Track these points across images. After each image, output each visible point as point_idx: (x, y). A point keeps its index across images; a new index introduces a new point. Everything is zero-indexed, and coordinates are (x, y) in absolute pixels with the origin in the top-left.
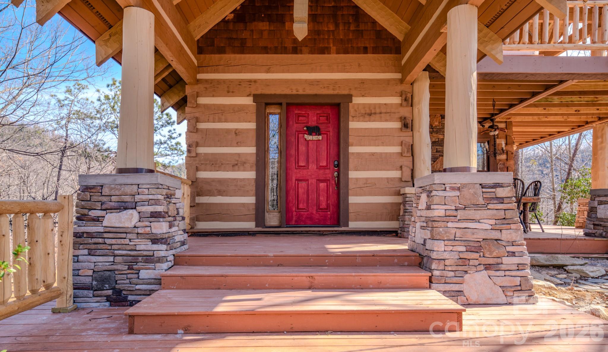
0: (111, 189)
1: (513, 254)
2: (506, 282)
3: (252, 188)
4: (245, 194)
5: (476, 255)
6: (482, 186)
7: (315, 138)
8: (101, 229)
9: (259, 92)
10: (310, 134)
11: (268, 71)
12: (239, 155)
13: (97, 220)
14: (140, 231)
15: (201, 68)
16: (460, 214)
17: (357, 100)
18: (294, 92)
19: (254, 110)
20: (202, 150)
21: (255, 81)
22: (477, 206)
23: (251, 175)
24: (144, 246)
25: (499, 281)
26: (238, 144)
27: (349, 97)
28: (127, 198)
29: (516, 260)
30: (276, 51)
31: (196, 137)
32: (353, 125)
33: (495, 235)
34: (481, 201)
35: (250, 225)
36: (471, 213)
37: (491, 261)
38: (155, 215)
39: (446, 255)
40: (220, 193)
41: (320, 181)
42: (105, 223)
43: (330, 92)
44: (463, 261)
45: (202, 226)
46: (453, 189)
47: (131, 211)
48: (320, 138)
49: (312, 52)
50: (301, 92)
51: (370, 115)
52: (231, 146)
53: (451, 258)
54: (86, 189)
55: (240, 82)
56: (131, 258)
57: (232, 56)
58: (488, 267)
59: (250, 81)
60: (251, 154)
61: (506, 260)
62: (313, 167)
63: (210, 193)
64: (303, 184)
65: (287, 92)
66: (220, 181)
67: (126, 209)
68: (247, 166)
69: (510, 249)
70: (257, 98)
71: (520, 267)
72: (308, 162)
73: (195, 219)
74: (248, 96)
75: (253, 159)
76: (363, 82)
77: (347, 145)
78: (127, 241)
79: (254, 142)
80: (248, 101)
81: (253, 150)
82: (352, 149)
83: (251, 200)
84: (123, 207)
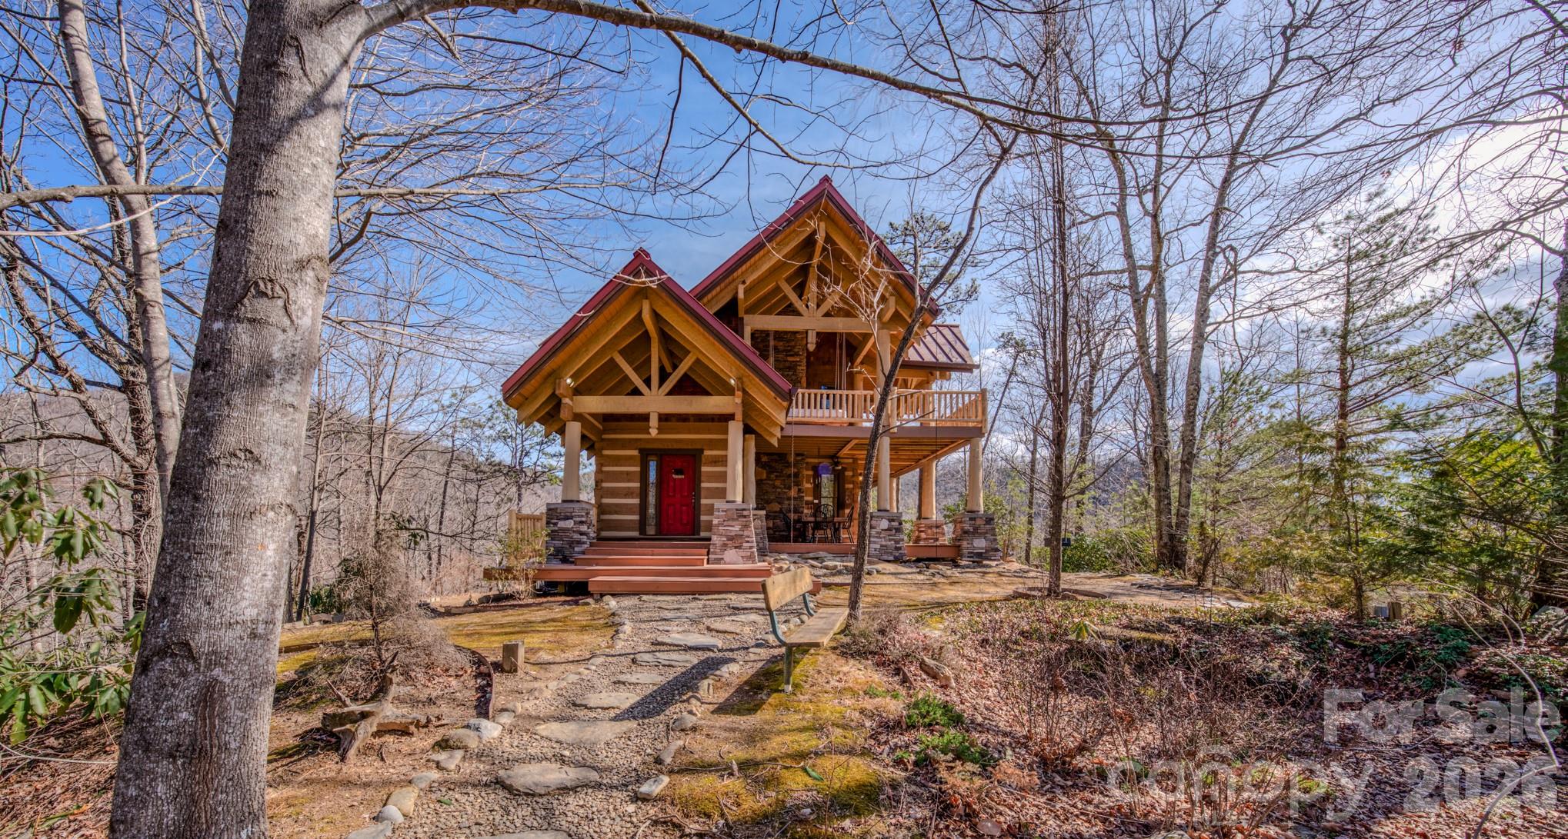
0: (559, 509)
1: (748, 541)
2: (743, 554)
3: (637, 509)
4: (633, 513)
5: (731, 542)
6: (736, 509)
7: (680, 477)
8: (557, 528)
9: (642, 446)
10: (677, 474)
12: (629, 488)
13: (555, 524)
14: (575, 529)
15: (605, 431)
16: (726, 523)
17: (707, 453)
18: (666, 447)
19: (639, 458)
20: (605, 485)
21: (640, 440)
22: (733, 519)
23: (636, 501)
24: (576, 536)
26: (629, 481)
27: (701, 451)
28: (568, 514)
29: (749, 545)
31: (601, 476)
32: (704, 469)
33: (741, 533)
34: (735, 517)
35: (636, 534)
36: (730, 523)
37: (737, 545)
38: (582, 522)
39: (715, 544)
40: (617, 513)
41: (683, 505)
42: (559, 525)
43: (690, 447)
44: (725, 545)
45: (604, 534)
46: (723, 511)
47: (570, 520)
48: (683, 476)
50: (670, 447)
51: (719, 462)
52: (624, 482)
53: (719, 543)
54: (549, 510)
55: (630, 440)
56: (571, 542)
58: (736, 548)
59: (636, 440)
60: (638, 487)
61: (745, 545)
62: (678, 496)
63: (610, 513)
64: (671, 507)
65: (661, 447)
66: (617, 505)
68: (635, 495)
69: (747, 539)
70: (641, 451)
71: (751, 548)
72: (674, 492)
73: (599, 530)
74: (635, 449)
75: (639, 491)
76: (711, 440)
77: (700, 482)
78: (569, 534)
79: (639, 480)
80: (635, 453)
81: (637, 485)
82: (703, 485)
83: (636, 517)
84: (567, 518)
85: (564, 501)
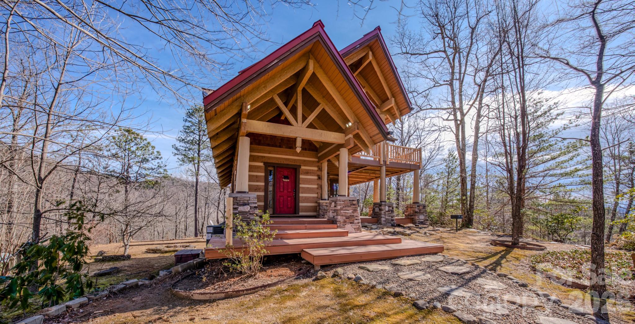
0: (240, 198)
1: (357, 219)
2: (355, 227)
4: (260, 201)
5: (348, 220)
6: (350, 201)
7: (286, 180)
8: (238, 212)
9: (266, 161)
10: (285, 179)
11: (269, 153)
12: (258, 186)
13: (236, 209)
14: (251, 212)
16: (344, 208)
17: (303, 167)
18: (280, 162)
19: (264, 168)
21: (264, 157)
22: (348, 206)
23: (262, 194)
25: (353, 226)
26: (257, 181)
27: (300, 166)
28: (246, 202)
29: (357, 221)
30: (273, 146)
32: (301, 177)
33: (352, 214)
34: (349, 205)
36: (347, 208)
37: (352, 221)
38: (256, 207)
39: (341, 220)
41: (288, 197)
42: (239, 210)
43: (293, 163)
44: (345, 222)
46: (342, 201)
47: (248, 206)
48: (289, 180)
49: (286, 148)
50: (282, 163)
51: (307, 173)
52: (254, 182)
53: (342, 221)
55: (258, 157)
57: (255, 146)
58: (351, 223)
59: (262, 157)
60: (262, 185)
61: (355, 221)
62: (285, 191)
64: (282, 198)
65: (277, 162)
67: (245, 205)
68: (261, 190)
69: (356, 218)
70: (265, 163)
71: (358, 223)
72: (284, 190)
74: (262, 162)
75: (263, 188)
76: (305, 161)
78: (246, 216)
79: (264, 180)
80: (261, 164)
82: (301, 186)
83: (262, 204)
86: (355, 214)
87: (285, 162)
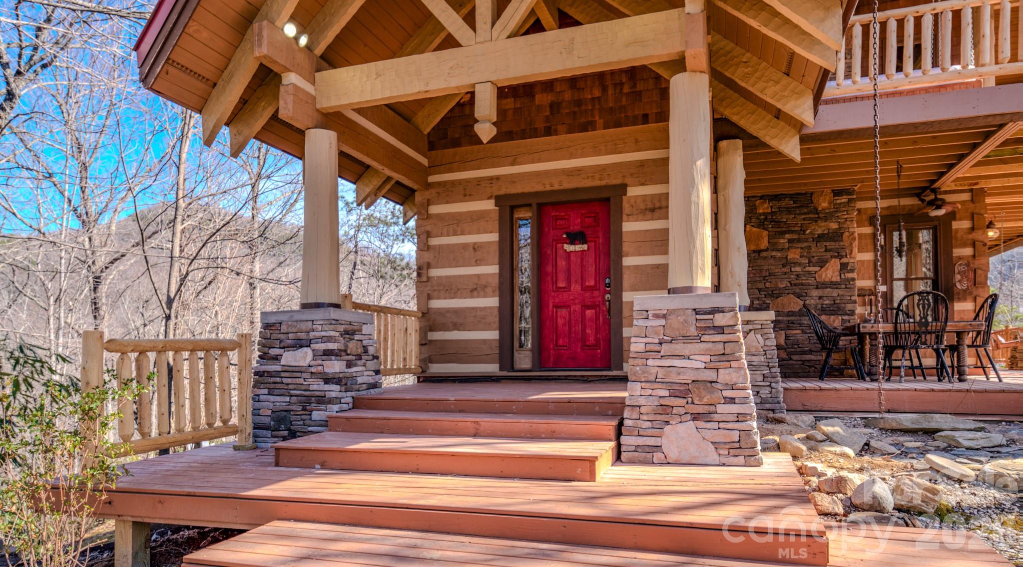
0: (288, 326)
1: (732, 400)
2: (720, 436)
3: (495, 319)
4: (487, 327)
5: (682, 402)
6: (697, 312)
7: (578, 248)
8: (278, 368)
9: (503, 192)
10: (572, 243)
11: (513, 164)
12: (478, 276)
13: (277, 358)
14: (313, 370)
15: (434, 168)
16: (665, 349)
17: (634, 191)
18: (548, 188)
19: (496, 216)
20: (435, 273)
21: (498, 178)
22: (687, 339)
23: (493, 302)
24: (317, 386)
25: (709, 435)
26: (478, 263)
27: (623, 188)
28: (303, 336)
29: (734, 409)
30: (524, 135)
31: (428, 256)
32: (628, 226)
33: (710, 375)
34: (693, 331)
35: (492, 368)
36: (679, 348)
37: (701, 409)
38: (328, 353)
39: (642, 401)
40: (457, 327)
41: (586, 307)
42: (283, 362)
43: (597, 183)
44: (665, 409)
45: (437, 369)
46: (657, 316)
47: (305, 349)
48: (585, 247)
49: (571, 131)
50: (556, 187)
51: (653, 210)
52: (469, 265)
53: (648, 404)
54: (266, 326)
55: (479, 181)
56: (304, 398)
57: (469, 148)
58: (696, 417)
59: (491, 179)
60: (494, 274)
61: (722, 409)
62: (576, 288)
63: (444, 328)
64: (563, 312)
65: (539, 188)
66: (456, 311)
67: (301, 347)
68: (489, 290)
69: (728, 393)
70: (500, 200)
71: (741, 418)
72: (569, 280)
74: (489, 198)
75: (495, 281)
76: (641, 164)
77: (620, 255)
78: (301, 381)
79: (497, 260)
80: (489, 205)
81: (494, 269)
82: (627, 261)
83: (493, 335)
84: (299, 344)
85: (305, 306)
86: (724, 376)
87: (568, 184)
